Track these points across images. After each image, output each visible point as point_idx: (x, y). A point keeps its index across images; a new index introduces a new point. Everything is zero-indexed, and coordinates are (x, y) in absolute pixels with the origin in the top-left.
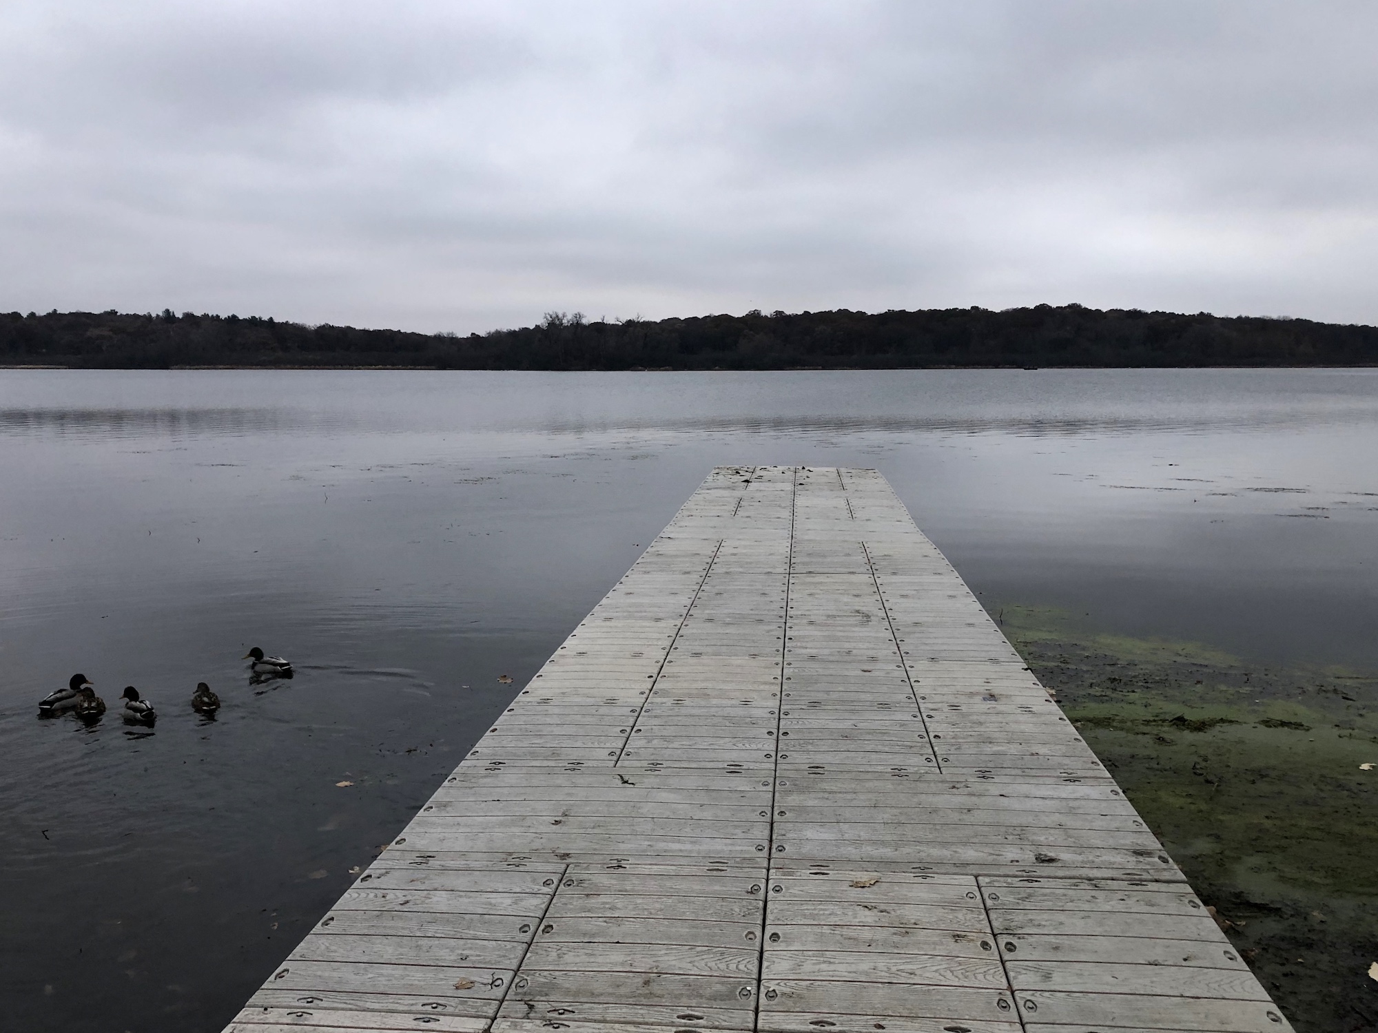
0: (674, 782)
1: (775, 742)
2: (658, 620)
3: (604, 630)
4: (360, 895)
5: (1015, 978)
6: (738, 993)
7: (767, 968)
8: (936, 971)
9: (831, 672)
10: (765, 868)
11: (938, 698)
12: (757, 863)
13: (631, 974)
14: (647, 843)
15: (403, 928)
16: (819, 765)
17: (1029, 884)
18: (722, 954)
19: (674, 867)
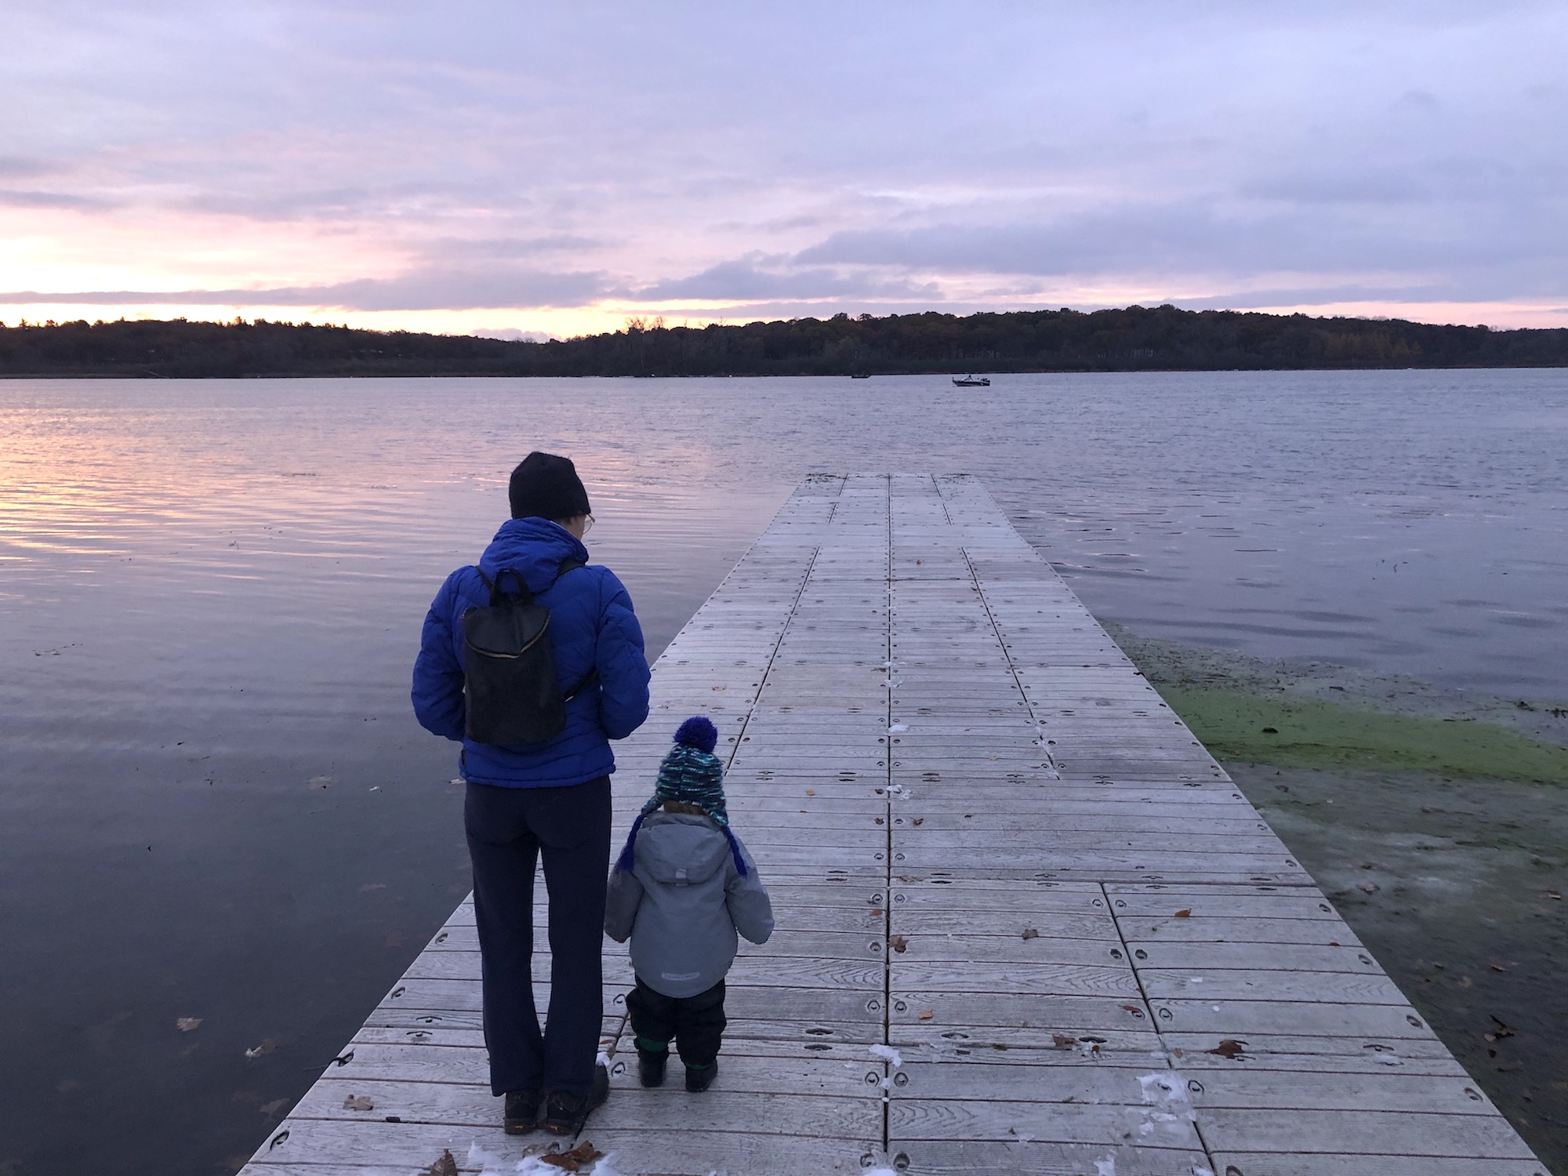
0: (786, 791)
1: (886, 749)
2: (759, 628)
3: (704, 638)
5: (1147, 986)
6: (865, 1007)
9: (938, 679)
10: (885, 877)
11: (1052, 704)
12: (877, 871)
13: (756, 988)
16: (933, 772)
17: (1156, 891)
18: (848, 966)
19: (793, 878)
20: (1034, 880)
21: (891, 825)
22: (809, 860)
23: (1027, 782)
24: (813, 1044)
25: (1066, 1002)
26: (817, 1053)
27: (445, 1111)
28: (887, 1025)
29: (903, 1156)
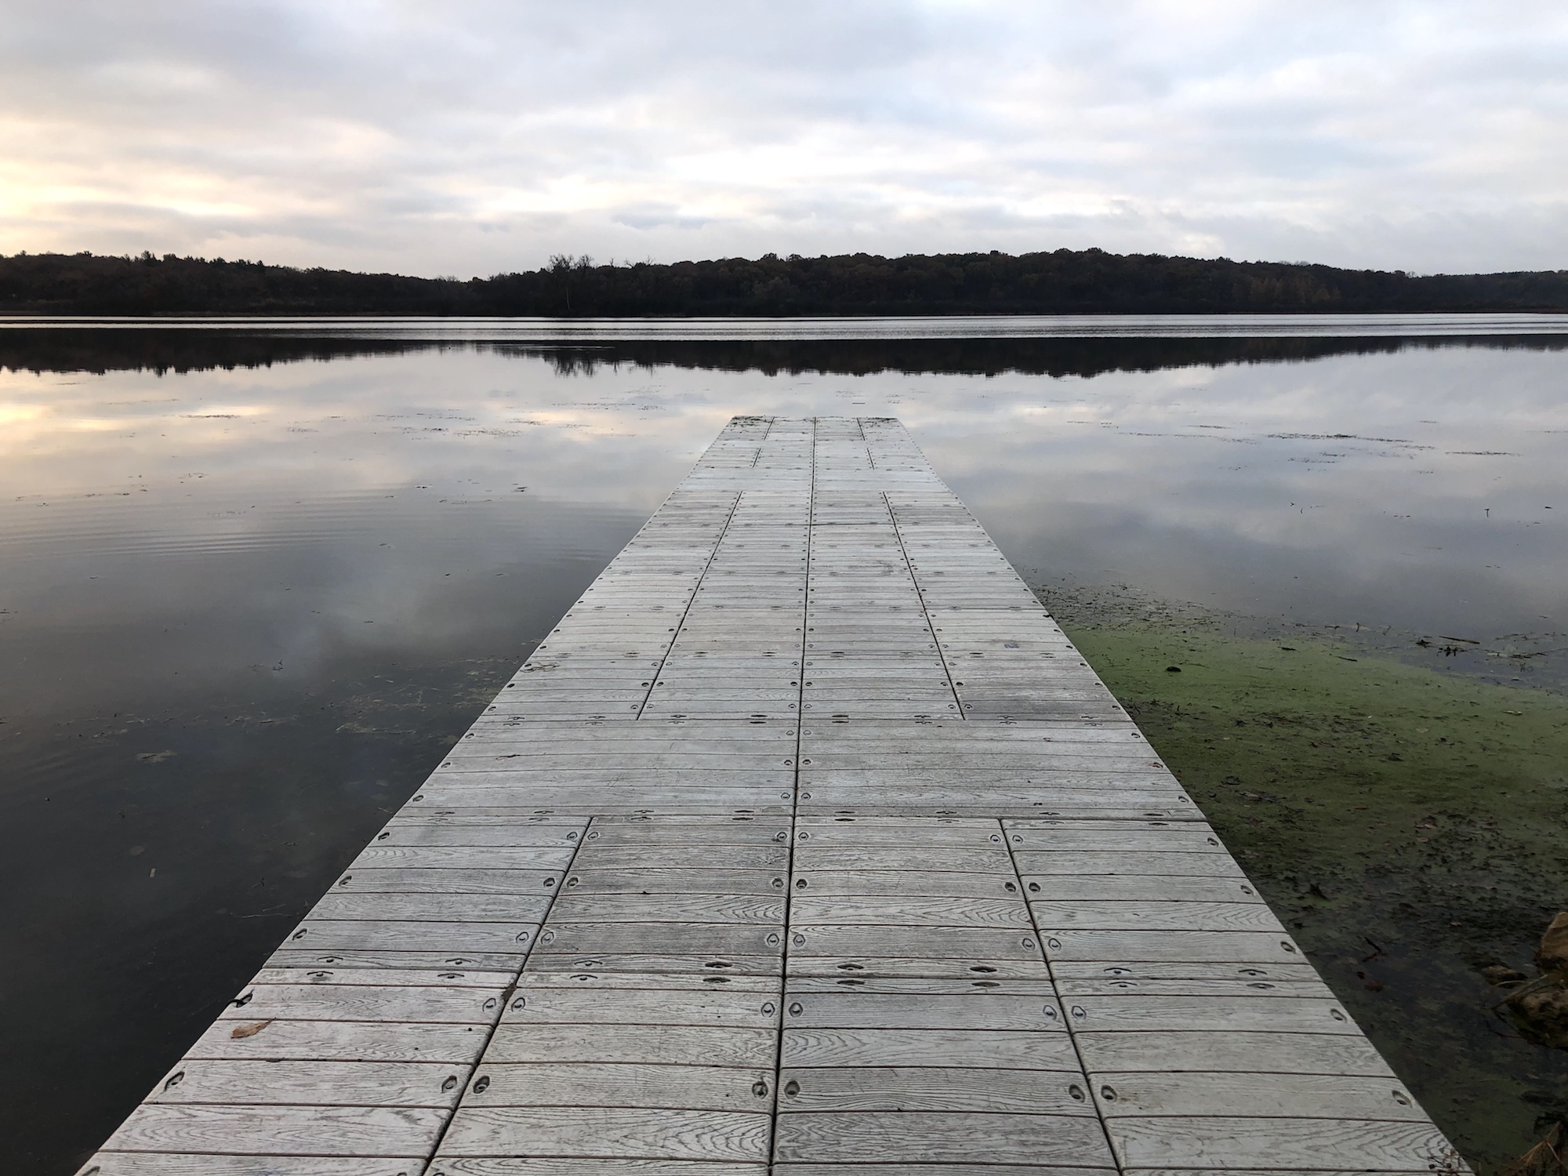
0: (698, 733)
1: (799, 692)
2: (678, 573)
3: (623, 583)
4: (377, 853)
5: (1039, 918)
6: (765, 940)
7: (794, 914)
8: (962, 913)
9: (852, 622)
10: (790, 815)
11: (961, 646)
12: (782, 811)
13: (658, 925)
14: (673, 794)
15: (423, 885)
16: (843, 714)
17: (1052, 826)
18: (749, 901)
19: (699, 817)
20: (936, 817)
21: (799, 765)
22: (716, 801)
23: (933, 722)
24: (712, 976)
25: (960, 933)
26: (715, 985)
27: (342, 1048)
28: (785, 957)
29: (793, 1083)
